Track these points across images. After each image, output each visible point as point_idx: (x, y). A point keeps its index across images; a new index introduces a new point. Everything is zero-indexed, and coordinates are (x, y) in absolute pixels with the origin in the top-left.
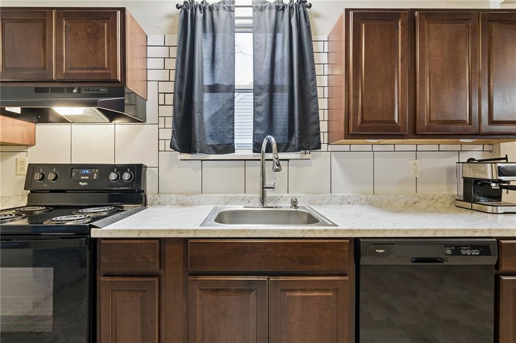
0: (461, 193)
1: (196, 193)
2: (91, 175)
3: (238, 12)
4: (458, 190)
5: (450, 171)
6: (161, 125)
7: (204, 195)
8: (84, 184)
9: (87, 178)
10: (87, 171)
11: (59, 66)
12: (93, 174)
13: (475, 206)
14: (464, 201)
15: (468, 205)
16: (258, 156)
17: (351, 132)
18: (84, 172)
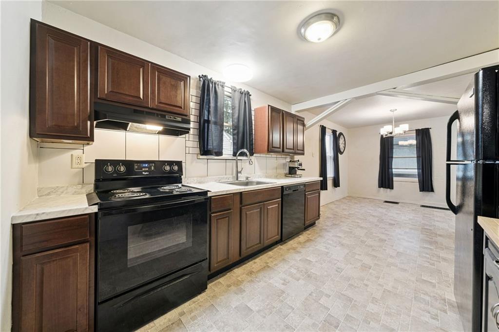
0: (288, 172)
1: (205, 177)
2: (150, 168)
3: (226, 89)
4: (287, 171)
5: (284, 165)
6: (187, 139)
7: (210, 177)
8: (146, 173)
9: (147, 169)
10: (146, 165)
11: (153, 99)
12: (151, 167)
13: (293, 176)
14: (289, 174)
15: (290, 175)
16: (235, 158)
17: (269, 150)
18: (144, 165)
